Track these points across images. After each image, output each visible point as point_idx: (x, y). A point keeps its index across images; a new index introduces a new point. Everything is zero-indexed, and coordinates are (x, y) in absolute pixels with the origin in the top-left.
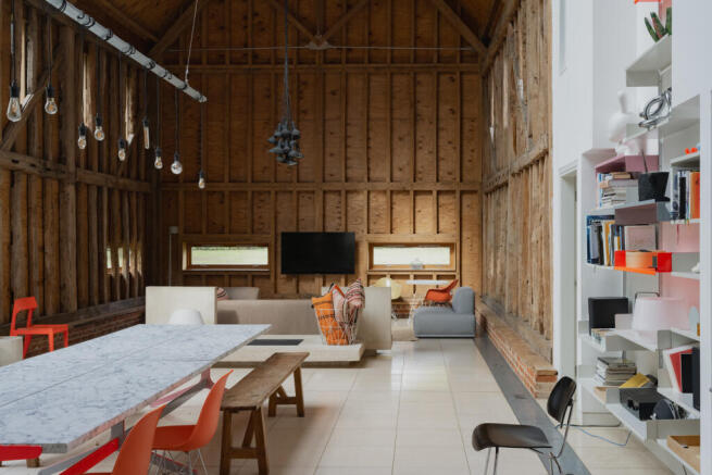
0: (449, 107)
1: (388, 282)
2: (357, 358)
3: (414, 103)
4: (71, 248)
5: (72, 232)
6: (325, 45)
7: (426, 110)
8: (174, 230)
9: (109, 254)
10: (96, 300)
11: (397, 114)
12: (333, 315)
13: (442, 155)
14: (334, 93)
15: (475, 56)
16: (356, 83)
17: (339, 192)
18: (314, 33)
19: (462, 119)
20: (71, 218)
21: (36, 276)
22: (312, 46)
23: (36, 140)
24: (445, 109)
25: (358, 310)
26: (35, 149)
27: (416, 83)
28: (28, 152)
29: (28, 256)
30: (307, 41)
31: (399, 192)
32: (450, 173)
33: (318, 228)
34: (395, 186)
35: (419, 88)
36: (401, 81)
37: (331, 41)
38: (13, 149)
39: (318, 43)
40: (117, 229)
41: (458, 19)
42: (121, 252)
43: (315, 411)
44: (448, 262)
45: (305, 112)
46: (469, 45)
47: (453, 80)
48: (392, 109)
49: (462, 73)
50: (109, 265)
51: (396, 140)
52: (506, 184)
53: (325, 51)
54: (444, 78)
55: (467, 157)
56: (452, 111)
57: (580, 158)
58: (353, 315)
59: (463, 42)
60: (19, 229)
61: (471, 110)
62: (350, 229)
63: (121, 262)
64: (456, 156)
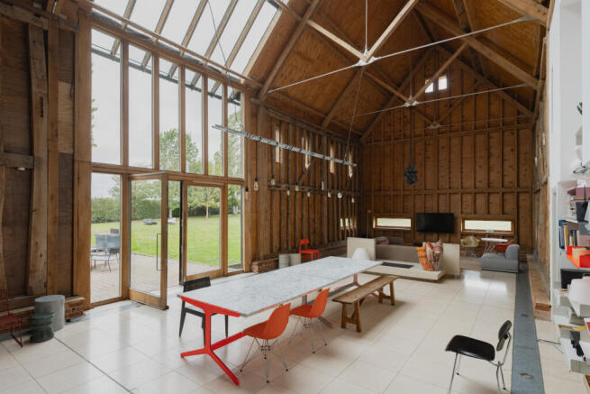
0: (510, 148)
1: (471, 238)
2: (436, 279)
3: (489, 148)
4: (325, 219)
5: (325, 213)
6: (438, 126)
7: (495, 151)
8: (369, 211)
9: (341, 220)
10: (336, 239)
11: (478, 155)
12: (426, 256)
13: (505, 173)
14: (443, 147)
15: (527, 120)
16: (455, 142)
17: (445, 194)
18: (432, 121)
19: (518, 154)
20: (325, 209)
21: (311, 230)
22: (432, 127)
23: (311, 181)
24: (507, 149)
25: (439, 255)
26: (311, 184)
27: (489, 138)
28: (309, 185)
29: (309, 223)
30: (429, 125)
31: (479, 193)
32: (511, 183)
33: (435, 211)
34: (477, 190)
35: (491, 140)
36: (481, 138)
37: (441, 124)
38: (303, 185)
39: (435, 125)
40: (345, 210)
41: (516, 102)
42: (347, 220)
43: (401, 304)
44: (510, 230)
45: (429, 158)
46: (523, 114)
47: (513, 134)
48: (475, 152)
49: (518, 130)
50: (342, 225)
51: (477, 167)
52: (539, 190)
53: (439, 129)
54: (506, 133)
55: (522, 173)
56: (512, 150)
57: (557, 185)
58: (437, 258)
59: (519, 113)
60: (305, 214)
61: (525, 148)
62: (452, 212)
63: (347, 225)
64: (515, 173)
